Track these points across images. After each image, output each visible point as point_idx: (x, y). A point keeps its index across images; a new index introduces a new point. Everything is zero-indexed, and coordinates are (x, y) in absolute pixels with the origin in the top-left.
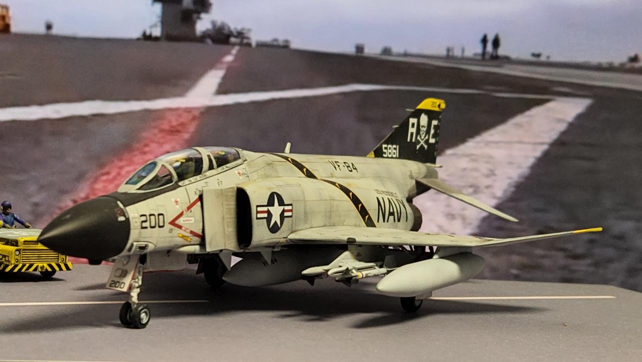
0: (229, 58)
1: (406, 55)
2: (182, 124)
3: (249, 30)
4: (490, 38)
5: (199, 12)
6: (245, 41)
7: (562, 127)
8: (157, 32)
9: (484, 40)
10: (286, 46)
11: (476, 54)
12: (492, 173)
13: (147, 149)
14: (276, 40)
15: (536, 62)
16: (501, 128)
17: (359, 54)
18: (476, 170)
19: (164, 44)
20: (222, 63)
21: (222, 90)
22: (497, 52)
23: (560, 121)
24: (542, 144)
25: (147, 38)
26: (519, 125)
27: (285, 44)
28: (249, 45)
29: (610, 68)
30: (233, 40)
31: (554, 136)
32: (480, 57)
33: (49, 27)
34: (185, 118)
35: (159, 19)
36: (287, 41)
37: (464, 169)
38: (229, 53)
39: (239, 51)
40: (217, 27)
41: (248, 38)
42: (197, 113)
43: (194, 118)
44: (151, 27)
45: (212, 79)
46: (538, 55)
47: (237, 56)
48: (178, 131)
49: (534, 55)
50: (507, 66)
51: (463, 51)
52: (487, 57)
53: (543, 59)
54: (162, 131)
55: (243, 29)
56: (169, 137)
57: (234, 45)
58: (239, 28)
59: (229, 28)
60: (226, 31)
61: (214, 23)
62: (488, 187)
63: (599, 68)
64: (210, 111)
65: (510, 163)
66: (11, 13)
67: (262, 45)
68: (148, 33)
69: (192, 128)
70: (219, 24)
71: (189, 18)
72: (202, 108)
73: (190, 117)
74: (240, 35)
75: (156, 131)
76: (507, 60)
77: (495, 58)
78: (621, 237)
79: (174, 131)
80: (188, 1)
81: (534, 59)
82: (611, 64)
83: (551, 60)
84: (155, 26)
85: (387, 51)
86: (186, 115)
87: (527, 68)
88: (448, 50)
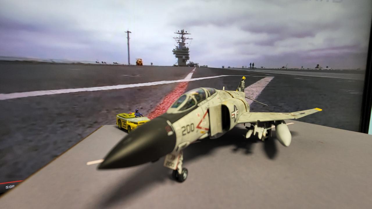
0: (194, 70)
1: (233, 68)
2: (184, 85)
3: (198, 63)
4: (252, 64)
5: (187, 60)
7: (268, 83)
8: (177, 64)
9: (251, 64)
10: (207, 67)
12: (253, 94)
13: (176, 91)
14: (204, 66)
15: (262, 68)
16: (255, 84)
17: (223, 68)
18: (249, 93)
19: (179, 67)
20: (192, 71)
21: (193, 77)
23: (267, 82)
24: (264, 87)
25: (175, 66)
26: (259, 83)
28: (198, 67)
29: (278, 69)
30: (194, 66)
31: (266, 85)
33: (152, 64)
35: (178, 61)
36: (207, 66)
37: (247, 93)
38: (194, 69)
41: (198, 65)
42: (187, 83)
43: (187, 84)
44: (176, 63)
45: (190, 75)
46: (263, 67)
47: (195, 69)
49: (261, 67)
50: (256, 70)
51: (246, 67)
52: (251, 68)
53: (263, 68)
54: (180, 87)
57: (195, 67)
58: (196, 63)
59: (194, 63)
61: (190, 62)
62: (252, 97)
63: (276, 70)
64: (190, 82)
65: (257, 91)
66: (142, 61)
67: (201, 67)
68: (175, 65)
69: (186, 86)
70: (191, 62)
71: (184, 61)
74: (196, 64)
75: (178, 87)
77: (253, 68)
78: (281, 107)
79: (182, 87)
80: (184, 57)
81: (261, 68)
82: (278, 68)
83: (265, 68)
84: (177, 63)
85: (229, 67)
86: (184, 83)
87: (260, 70)
88: (243, 67)
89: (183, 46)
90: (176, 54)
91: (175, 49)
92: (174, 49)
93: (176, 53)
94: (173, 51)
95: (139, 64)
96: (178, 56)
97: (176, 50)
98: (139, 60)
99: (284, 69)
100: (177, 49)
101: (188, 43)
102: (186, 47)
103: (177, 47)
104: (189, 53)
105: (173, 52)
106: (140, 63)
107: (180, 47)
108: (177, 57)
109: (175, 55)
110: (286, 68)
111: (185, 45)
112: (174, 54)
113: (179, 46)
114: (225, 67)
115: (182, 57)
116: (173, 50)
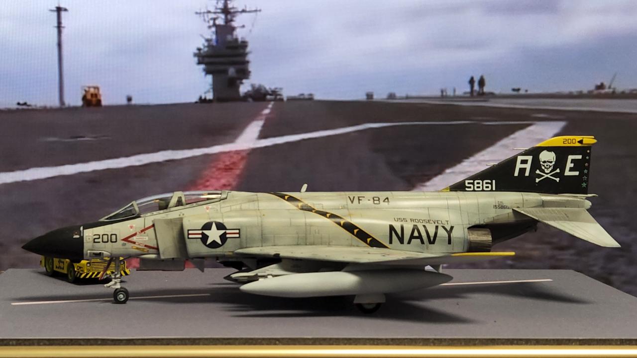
0: (267, 111)
1: (407, 98)
2: (234, 163)
3: (281, 89)
4: (477, 79)
5: (242, 79)
6: (278, 97)
8: (210, 96)
9: (472, 81)
10: (310, 99)
11: (465, 93)
13: (208, 184)
14: (302, 95)
15: (517, 95)
16: (490, 149)
17: (370, 100)
19: (216, 105)
20: (261, 115)
21: (263, 135)
22: (483, 90)
25: (202, 101)
26: (505, 146)
27: (310, 97)
28: (282, 100)
29: (580, 96)
30: (268, 97)
32: (468, 95)
33: (129, 99)
34: (236, 158)
35: (212, 87)
36: (311, 95)
38: (266, 108)
39: (273, 105)
40: (256, 89)
41: (280, 95)
42: (244, 154)
43: (243, 158)
44: (205, 93)
45: (255, 128)
46: (518, 90)
47: (272, 109)
48: (231, 169)
49: (514, 90)
50: (492, 100)
51: (455, 91)
52: (475, 94)
53: (522, 92)
54: (219, 169)
55: (276, 88)
56: (224, 173)
57: (270, 100)
58: (273, 88)
59: (265, 88)
60: (263, 91)
61: (253, 86)
63: (571, 96)
64: (254, 151)
66: (101, 92)
67: (291, 100)
68: (203, 98)
69: (241, 165)
70: (257, 86)
71: (234, 83)
72: (248, 150)
73: (240, 157)
74: (274, 93)
75: (214, 170)
76: (492, 95)
77: (482, 94)
79: (228, 169)
80: (232, 71)
81: (515, 93)
82: (581, 92)
83: (529, 92)
84: (208, 91)
85: (392, 96)
86: (235, 156)
87: (509, 101)
88: (442, 92)
89: (229, 38)
90: (206, 64)
91: (202, 47)
92: (199, 49)
93: (207, 60)
94: (195, 55)
95: (91, 101)
96: (212, 68)
97: (206, 49)
98: (92, 90)
99: (603, 91)
100: (209, 46)
101: (243, 26)
102: (236, 40)
103: (207, 40)
104: (249, 58)
105: (196, 59)
106: (94, 99)
107: (217, 41)
108: (208, 72)
109: (202, 66)
110: (610, 87)
111: (235, 33)
112: (199, 63)
113: (214, 37)
114: (377, 97)
115: (225, 72)
116: (197, 52)
